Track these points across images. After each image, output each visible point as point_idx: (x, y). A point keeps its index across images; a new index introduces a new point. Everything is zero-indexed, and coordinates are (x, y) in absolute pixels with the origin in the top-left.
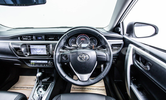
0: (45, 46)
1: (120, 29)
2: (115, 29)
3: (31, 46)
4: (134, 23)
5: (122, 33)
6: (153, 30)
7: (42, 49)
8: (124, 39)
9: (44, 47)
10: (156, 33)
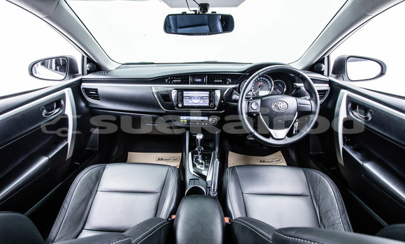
0: (208, 93)
1: (324, 67)
2: (315, 67)
3: (185, 92)
4: (347, 56)
5: (326, 73)
6: (378, 69)
7: (202, 98)
8: (330, 83)
9: (206, 94)
10: (382, 74)
